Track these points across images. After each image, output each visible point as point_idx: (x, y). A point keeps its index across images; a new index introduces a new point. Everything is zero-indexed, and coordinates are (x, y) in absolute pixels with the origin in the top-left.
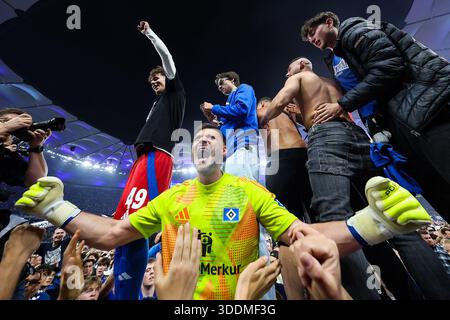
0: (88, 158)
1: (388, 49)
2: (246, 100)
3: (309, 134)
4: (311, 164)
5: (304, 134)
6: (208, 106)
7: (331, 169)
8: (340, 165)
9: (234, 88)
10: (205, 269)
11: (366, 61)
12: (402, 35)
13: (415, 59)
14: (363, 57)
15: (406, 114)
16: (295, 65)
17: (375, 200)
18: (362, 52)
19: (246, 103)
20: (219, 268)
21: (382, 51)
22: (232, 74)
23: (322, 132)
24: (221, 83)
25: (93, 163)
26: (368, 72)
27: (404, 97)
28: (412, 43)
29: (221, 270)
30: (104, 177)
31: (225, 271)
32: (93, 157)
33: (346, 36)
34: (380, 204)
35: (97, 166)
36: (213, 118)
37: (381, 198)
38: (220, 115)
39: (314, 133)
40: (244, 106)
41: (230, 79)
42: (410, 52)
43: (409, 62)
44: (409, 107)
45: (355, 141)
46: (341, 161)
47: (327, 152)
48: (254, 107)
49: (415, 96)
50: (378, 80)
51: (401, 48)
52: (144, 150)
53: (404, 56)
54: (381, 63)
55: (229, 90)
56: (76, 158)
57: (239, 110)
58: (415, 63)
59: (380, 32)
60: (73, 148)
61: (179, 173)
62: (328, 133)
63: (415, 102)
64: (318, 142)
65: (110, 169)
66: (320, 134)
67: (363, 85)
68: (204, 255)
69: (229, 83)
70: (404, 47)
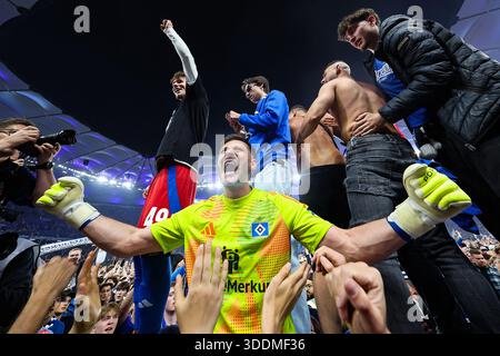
0: (103, 173)
1: (434, 52)
2: (276, 108)
3: (348, 148)
4: (350, 183)
5: (342, 148)
6: (234, 115)
7: (371, 189)
8: (382, 184)
9: (264, 95)
10: (232, 286)
11: (410, 66)
12: (450, 36)
13: (465, 63)
14: (407, 61)
15: (458, 125)
16: (331, 70)
17: (414, 189)
18: (405, 54)
19: (278, 112)
20: (247, 285)
21: (428, 54)
22: (261, 78)
23: (362, 147)
24: (249, 89)
25: (109, 179)
26: (412, 78)
27: (455, 107)
28: (462, 44)
29: (249, 287)
30: (122, 193)
31: (253, 288)
32: (108, 171)
33: (388, 37)
34: (419, 192)
35: (113, 182)
36: (240, 128)
37: (420, 185)
38: (248, 126)
39: (354, 148)
40: (274, 115)
41: (259, 85)
42: (459, 54)
43: (458, 65)
44: (461, 117)
45: (398, 157)
46: (382, 180)
47: (368, 170)
48: (285, 117)
49: (467, 105)
50: (424, 87)
51: (449, 52)
52: (165, 164)
53: (452, 59)
54: (427, 68)
55: (258, 97)
56: (89, 173)
57: (269, 119)
58: (465, 67)
59: (427, 32)
60: (86, 162)
61: (205, 189)
62: (369, 148)
63: (468, 112)
64: (358, 158)
65: (128, 185)
66: (360, 149)
67: (407, 92)
68: (230, 272)
69: (258, 90)
70: (452, 50)
